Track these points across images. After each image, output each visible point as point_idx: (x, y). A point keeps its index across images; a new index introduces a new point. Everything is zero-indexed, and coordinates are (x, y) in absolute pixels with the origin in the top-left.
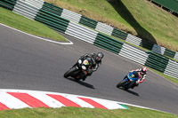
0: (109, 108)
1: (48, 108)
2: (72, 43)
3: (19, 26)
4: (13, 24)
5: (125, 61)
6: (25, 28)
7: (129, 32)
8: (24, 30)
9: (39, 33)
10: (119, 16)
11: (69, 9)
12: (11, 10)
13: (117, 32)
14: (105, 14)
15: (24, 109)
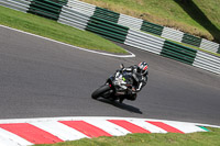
0: (186, 132)
1: (110, 136)
2: (133, 55)
3: (67, 39)
4: (59, 37)
5: (201, 73)
6: (75, 41)
7: (203, 37)
8: (74, 43)
9: (92, 46)
10: (189, 18)
11: (128, 13)
12: (56, 20)
13: (188, 38)
14: (171, 17)
15: (81, 140)
